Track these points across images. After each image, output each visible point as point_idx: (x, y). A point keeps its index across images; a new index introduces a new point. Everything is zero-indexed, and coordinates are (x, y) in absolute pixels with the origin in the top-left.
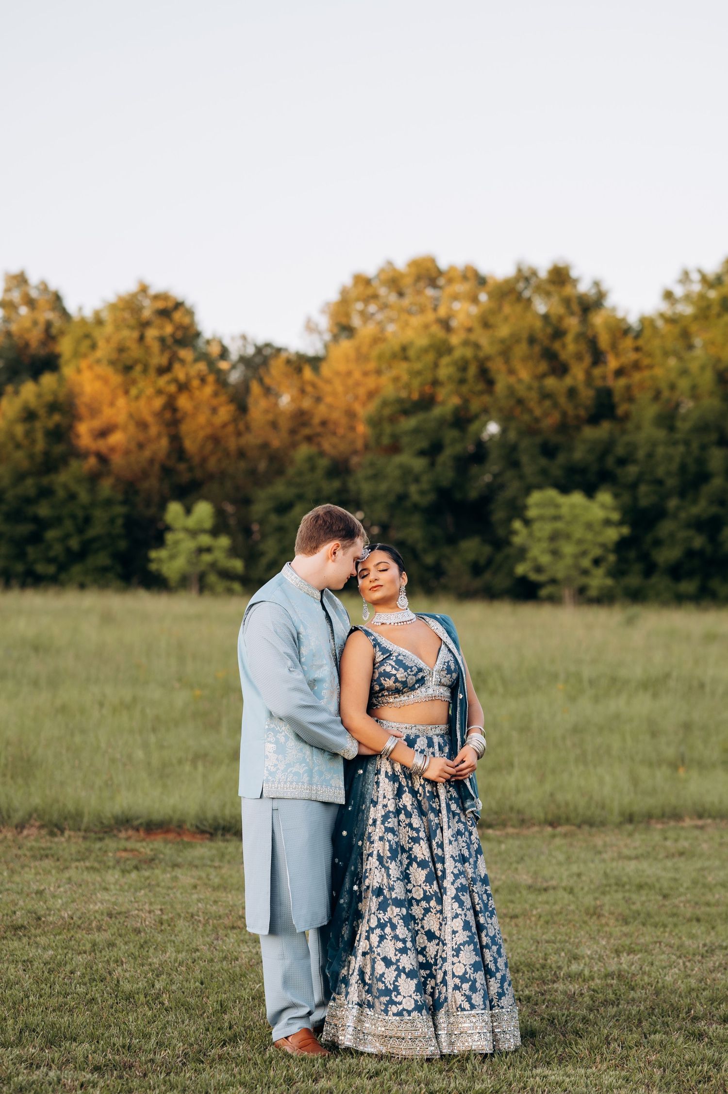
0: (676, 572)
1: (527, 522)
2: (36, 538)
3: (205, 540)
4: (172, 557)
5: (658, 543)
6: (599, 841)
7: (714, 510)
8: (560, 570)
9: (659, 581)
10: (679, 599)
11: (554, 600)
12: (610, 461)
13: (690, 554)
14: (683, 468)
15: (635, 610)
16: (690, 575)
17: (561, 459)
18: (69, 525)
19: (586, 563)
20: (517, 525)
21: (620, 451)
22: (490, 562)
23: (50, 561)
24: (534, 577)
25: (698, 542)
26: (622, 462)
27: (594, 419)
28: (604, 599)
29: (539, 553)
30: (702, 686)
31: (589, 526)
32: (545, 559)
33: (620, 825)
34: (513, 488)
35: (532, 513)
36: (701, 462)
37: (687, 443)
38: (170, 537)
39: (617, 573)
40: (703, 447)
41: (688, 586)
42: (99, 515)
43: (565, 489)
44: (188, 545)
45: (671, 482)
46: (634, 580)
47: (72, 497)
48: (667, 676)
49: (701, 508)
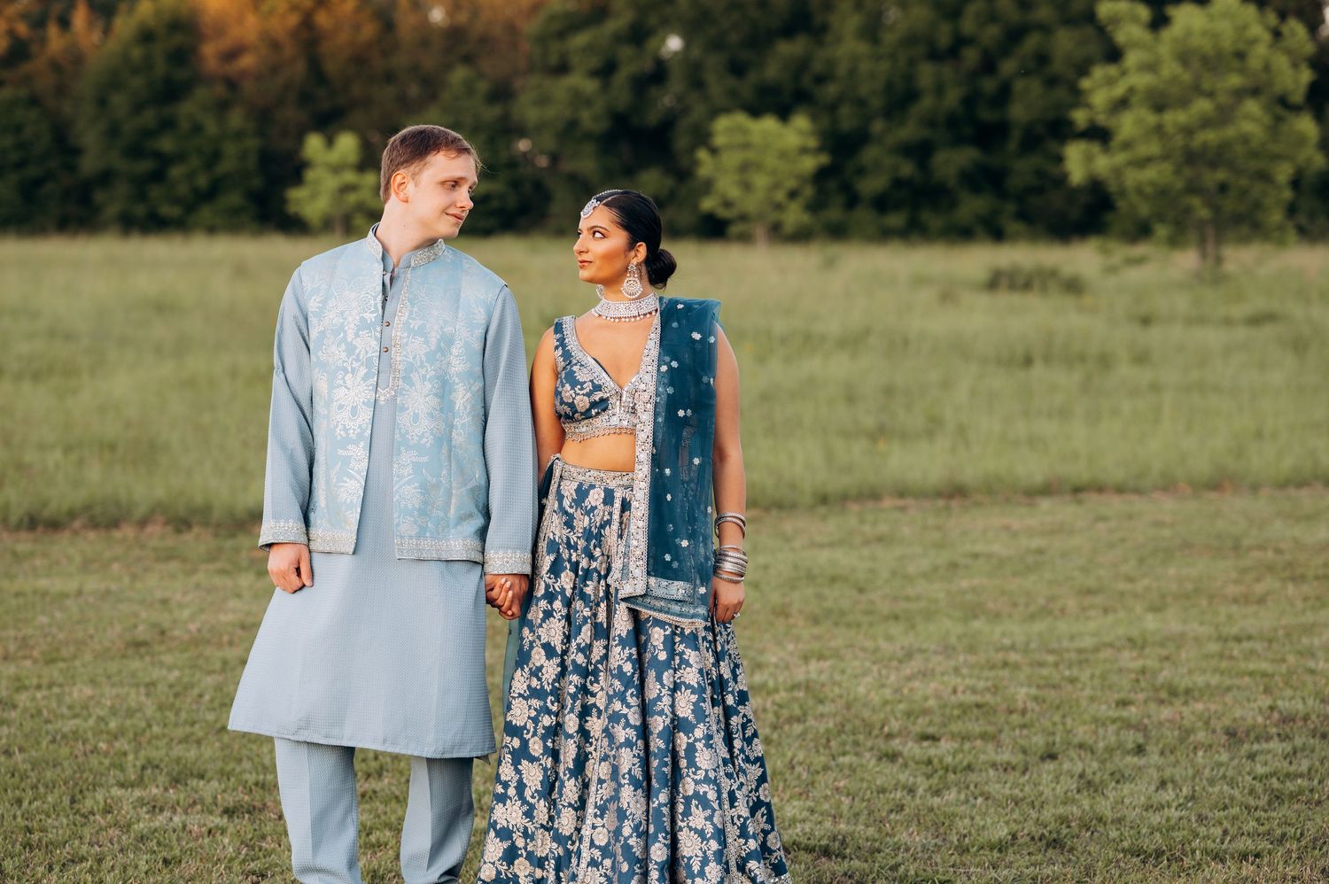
0: (882, 204)
1: (714, 151)
2: (158, 176)
3: (350, 177)
4: (314, 196)
5: (861, 171)
6: (788, 527)
7: (925, 133)
8: (751, 204)
9: (863, 215)
10: (885, 235)
11: (745, 238)
12: (807, 81)
13: (898, 183)
14: (889, 86)
15: (835, 249)
16: (897, 206)
17: (752, 78)
18: (195, 162)
19: (780, 196)
20: (702, 155)
21: (818, 66)
22: (672, 195)
23: (176, 201)
24: (723, 213)
25: (907, 169)
26: (821, 80)
27: (788, 32)
28: (801, 236)
29: (728, 186)
30: (906, 342)
31: (783, 155)
32: (734, 192)
33: (811, 508)
34: (698, 111)
35: (719, 140)
36: (909, 78)
37: (893, 56)
38: (310, 175)
39: (815, 207)
40: (912, 62)
41: (896, 220)
42: (230, 150)
43: (755, 112)
44: (330, 183)
45: (876, 103)
46: (834, 214)
47: (197, 129)
48: (867, 332)
49: (909, 131)
